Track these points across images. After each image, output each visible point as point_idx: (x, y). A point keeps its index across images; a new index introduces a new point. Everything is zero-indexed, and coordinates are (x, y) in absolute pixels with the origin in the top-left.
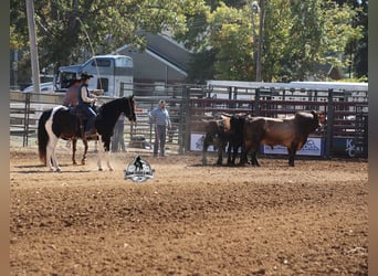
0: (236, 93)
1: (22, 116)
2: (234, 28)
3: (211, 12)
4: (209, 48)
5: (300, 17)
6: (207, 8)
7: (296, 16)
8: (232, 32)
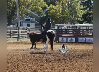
0: (67, 27)
1: (17, 33)
2: (54, 11)
3: (48, 7)
4: (45, 16)
5: (72, 8)
6: (47, 6)
7: (70, 8)
8: (54, 12)
